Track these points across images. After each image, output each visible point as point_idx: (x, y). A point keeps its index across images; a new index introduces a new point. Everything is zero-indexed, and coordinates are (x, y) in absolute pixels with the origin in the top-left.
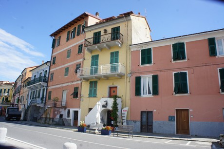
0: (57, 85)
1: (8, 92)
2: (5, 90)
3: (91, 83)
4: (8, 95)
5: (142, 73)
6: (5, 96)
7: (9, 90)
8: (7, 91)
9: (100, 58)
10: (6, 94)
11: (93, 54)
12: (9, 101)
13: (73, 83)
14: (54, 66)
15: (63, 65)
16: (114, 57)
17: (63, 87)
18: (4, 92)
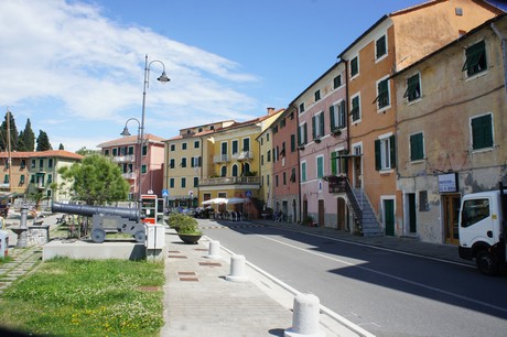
1: (246, 148)
2: (235, 143)
4: (247, 155)
6: (240, 161)
7: (246, 141)
8: (241, 146)
10: (242, 155)
12: (254, 174)
18: (235, 151)
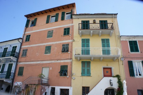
0: (33, 61)
3: (83, 63)
5: (132, 58)
9: (90, 41)
11: (83, 38)
13: (59, 61)
14: (27, 43)
15: (42, 43)
16: (105, 43)
17: (43, 64)
